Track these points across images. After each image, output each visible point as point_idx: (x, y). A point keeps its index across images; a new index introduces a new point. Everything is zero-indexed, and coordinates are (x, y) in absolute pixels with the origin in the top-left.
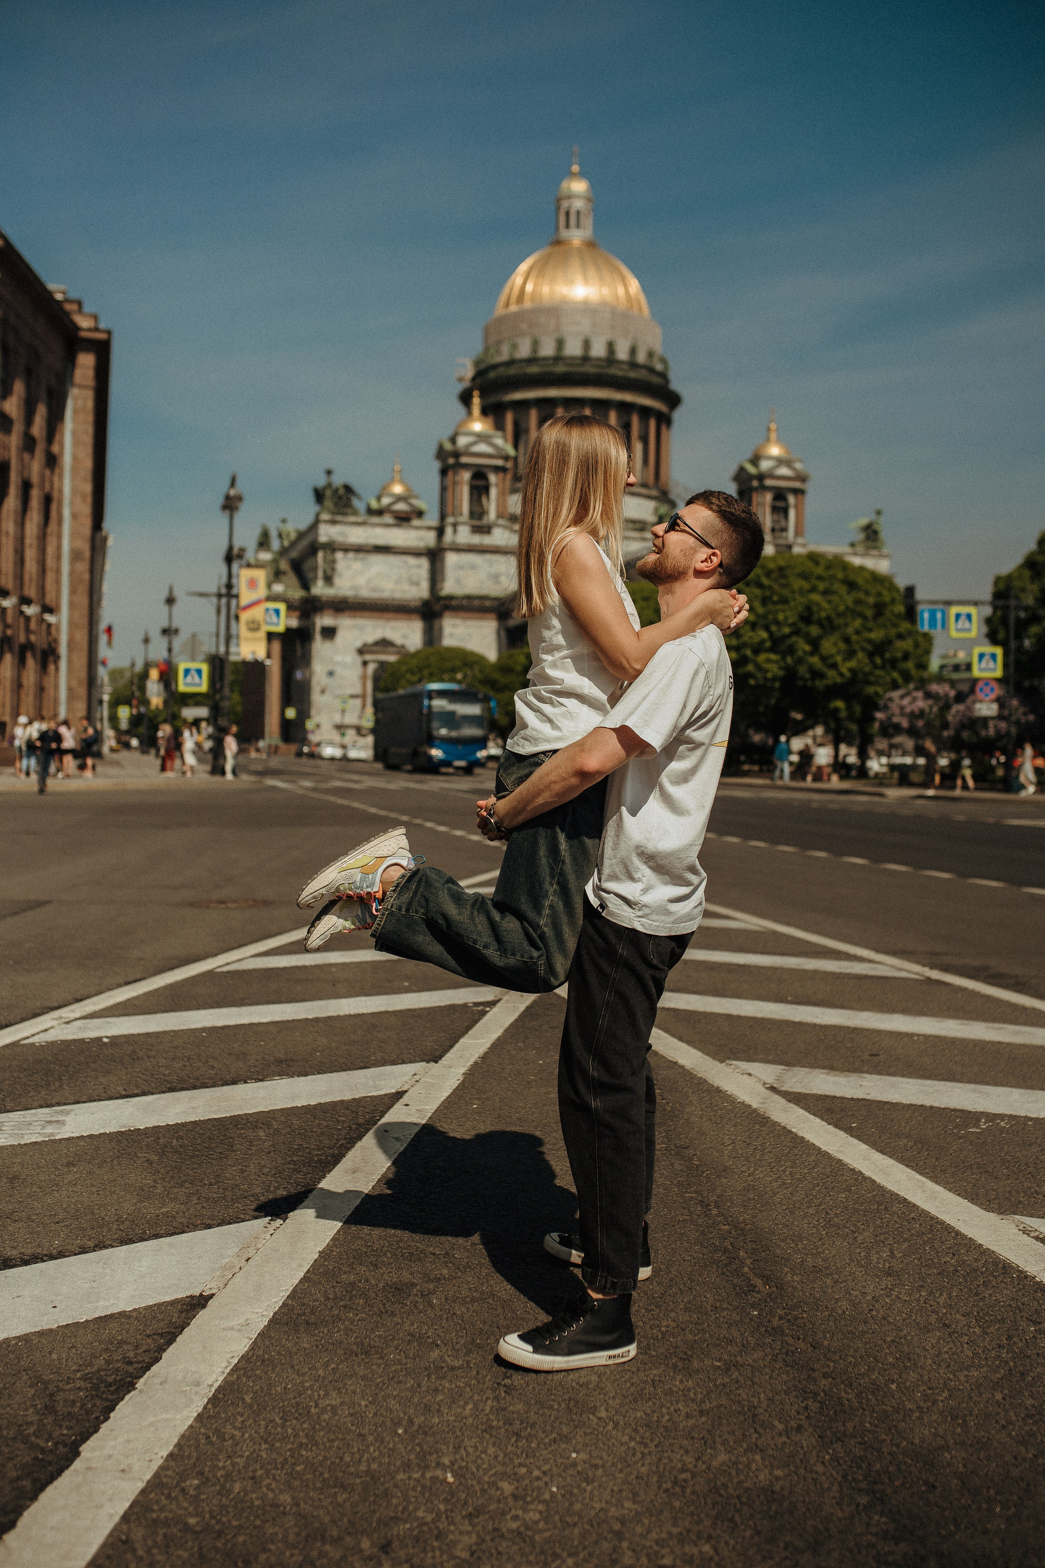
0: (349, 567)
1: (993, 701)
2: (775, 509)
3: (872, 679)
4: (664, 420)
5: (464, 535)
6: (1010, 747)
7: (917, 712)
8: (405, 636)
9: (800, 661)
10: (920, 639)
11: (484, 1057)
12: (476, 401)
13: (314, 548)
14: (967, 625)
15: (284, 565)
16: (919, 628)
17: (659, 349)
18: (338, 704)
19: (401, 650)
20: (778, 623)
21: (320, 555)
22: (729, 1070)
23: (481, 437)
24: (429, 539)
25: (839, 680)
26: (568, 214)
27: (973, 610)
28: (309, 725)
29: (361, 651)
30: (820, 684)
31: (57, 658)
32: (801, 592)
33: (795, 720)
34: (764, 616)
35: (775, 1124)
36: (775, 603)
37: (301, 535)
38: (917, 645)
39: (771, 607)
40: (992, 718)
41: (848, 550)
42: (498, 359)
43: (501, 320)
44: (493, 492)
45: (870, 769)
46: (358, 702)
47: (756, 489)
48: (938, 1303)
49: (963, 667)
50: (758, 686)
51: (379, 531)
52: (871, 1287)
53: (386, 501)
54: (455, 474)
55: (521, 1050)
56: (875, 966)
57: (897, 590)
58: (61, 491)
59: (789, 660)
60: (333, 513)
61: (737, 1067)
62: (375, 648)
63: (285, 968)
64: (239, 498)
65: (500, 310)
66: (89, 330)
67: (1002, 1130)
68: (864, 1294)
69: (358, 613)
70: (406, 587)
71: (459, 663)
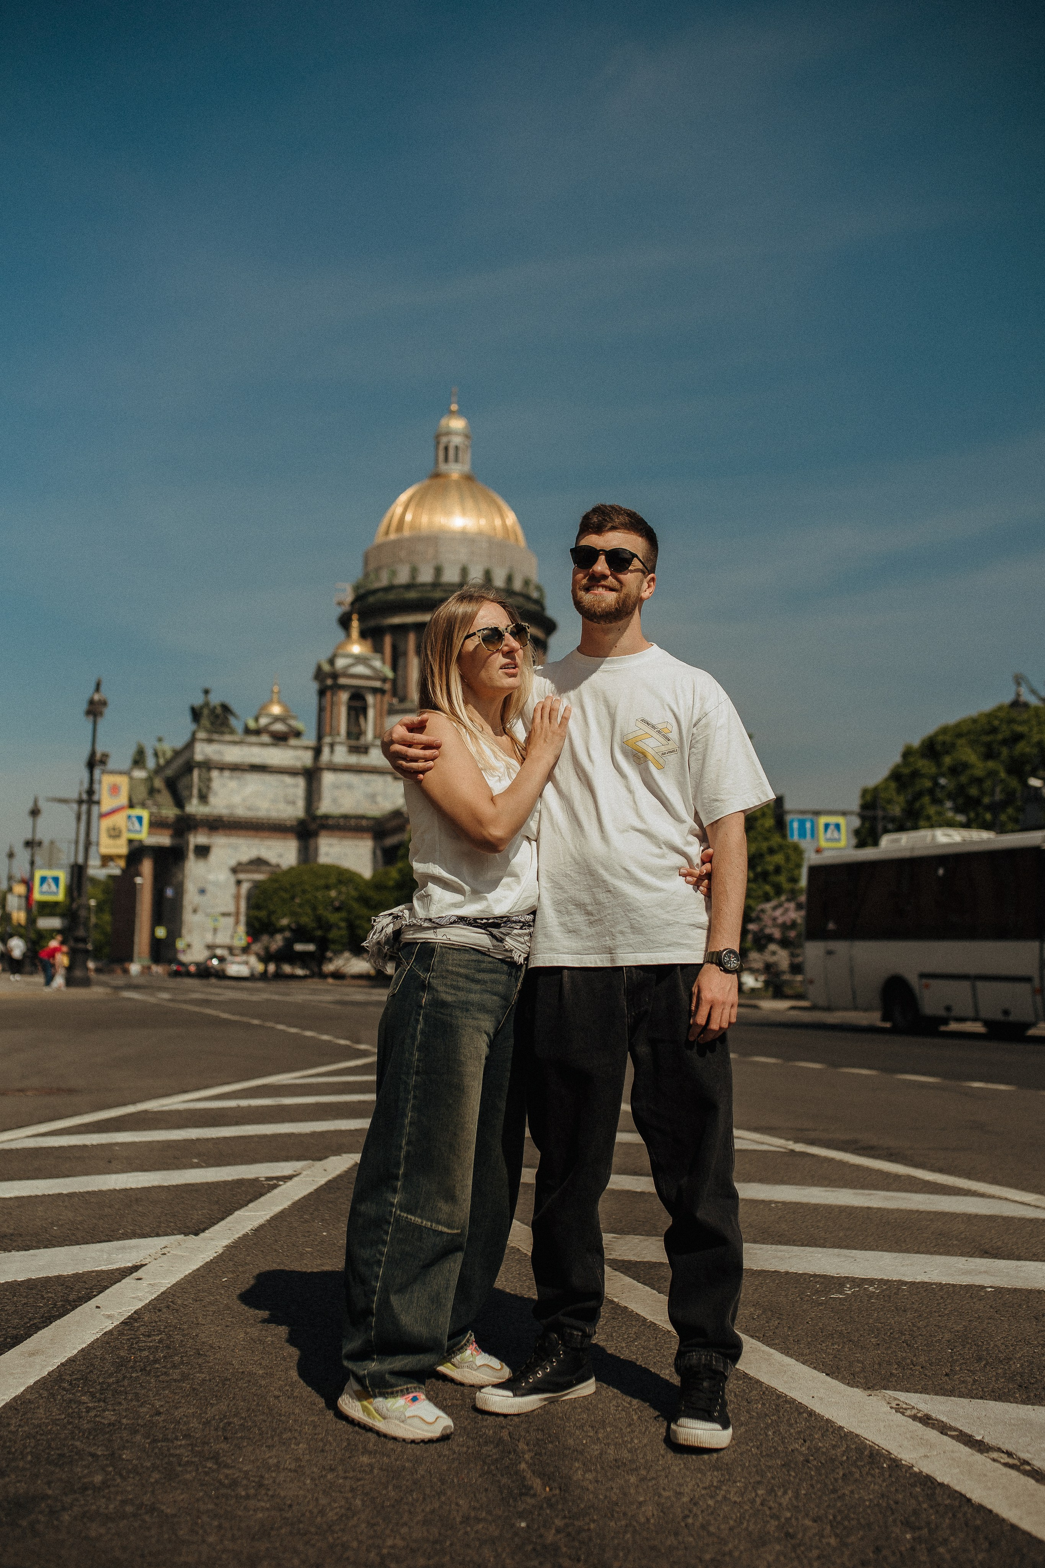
0: (224, 785)
5: (341, 755)
7: (789, 923)
8: (280, 856)
10: (790, 852)
11: (257, 1230)
12: (355, 624)
13: (189, 767)
14: (836, 835)
15: (158, 783)
16: (790, 840)
17: (535, 578)
18: (210, 924)
19: (274, 868)
21: (196, 773)
23: (359, 660)
24: (306, 758)
26: (446, 449)
27: (841, 820)
28: (180, 944)
29: (234, 870)
37: (177, 753)
38: (788, 859)
42: (377, 585)
43: (380, 547)
44: (371, 713)
46: (231, 920)
48: (780, 1504)
51: (256, 750)
52: (690, 1486)
53: (263, 721)
54: (333, 695)
55: (306, 1221)
60: (210, 732)
62: (250, 867)
65: (379, 539)
67: (871, 1296)
68: (679, 1494)
69: (233, 832)
70: (282, 806)
71: (333, 880)
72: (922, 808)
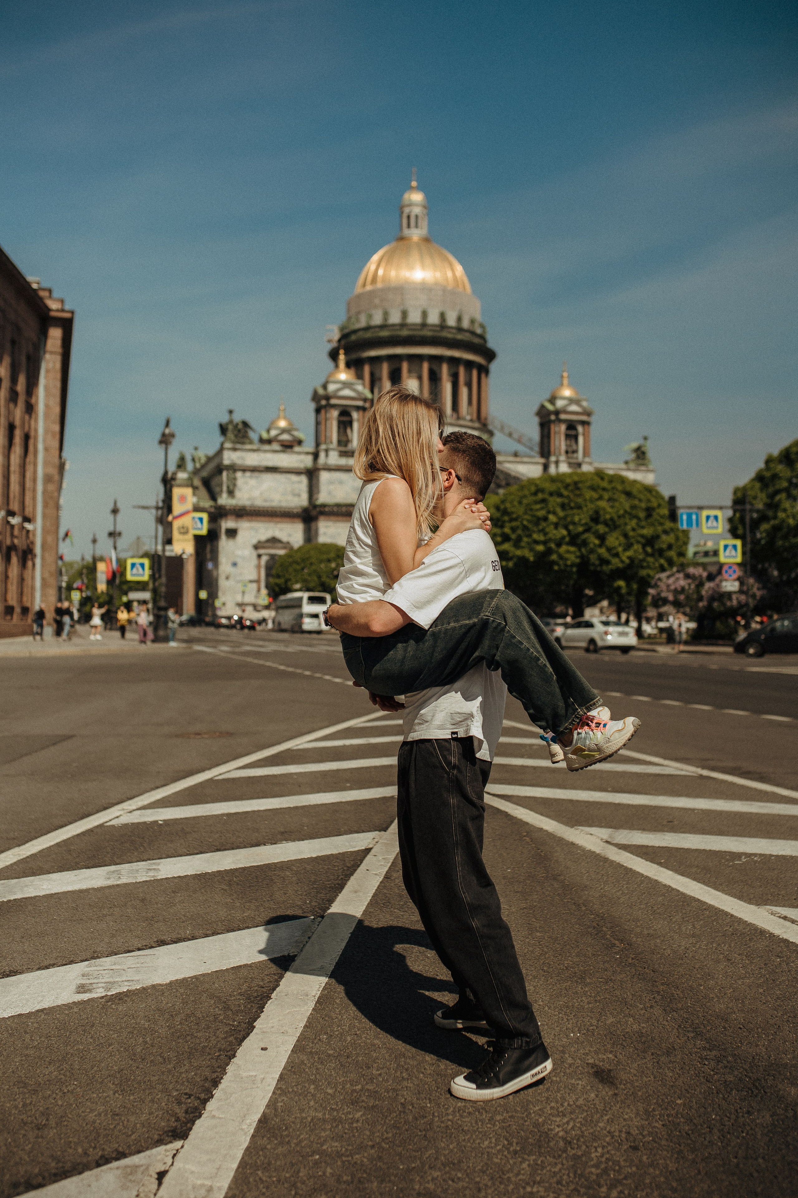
0: (246, 483)
1: (735, 580)
2: (567, 436)
3: (645, 564)
4: (483, 370)
5: (334, 459)
6: (749, 614)
7: (679, 588)
8: (290, 535)
9: (592, 551)
10: (680, 535)
12: (342, 357)
13: (219, 470)
14: (715, 524)
15: (197, 482)
16: (680, 527)
17: (478, 317)
18: (239, 587)
19: (287, 545)
20: (574, 524)
21: (225, 474)
22: (577, 832)
23: (346, 385)
24: (307, 461)
25: (620, 565)
26: (409, 217)
27: (719, 513)
28: (218, 603)
29: (256, 547)
30: (606, 569)
31: (34, 556)
32: (592, 501)
33: (587, 595)
34: (565, 518)
35: (612, 862)
36: (572, 508)
37: (209, 459)
38: (677, 539)
39: (570, 512)
40: (735, 592)
41: (623, 466)
42: (357, 326)
43: (359, 296)
44: (356, 425)
45: (645, 631)
46: (254, 586)
47: (554, 421)
48: (724, 949)
49: (712, 553)
50: (561, 571)
51: (269, 456)
52: (684, 943)
53: (273, 433)
54: (326, 412)
56: (664, 768)
57: (662, 498)
58: (36, 430)
59: (583, 550)
60: (233, 442)
61: (582, 831)
62: (267, 545)
63: (261, 777)
64: (173, 435)
65: (358, 290)
66: (58, 311)
67: (756, 862)
68: (680, 946)
69: (254, 518)
70: (290, 498)
71: (332, 555)
72: (780, 501)
